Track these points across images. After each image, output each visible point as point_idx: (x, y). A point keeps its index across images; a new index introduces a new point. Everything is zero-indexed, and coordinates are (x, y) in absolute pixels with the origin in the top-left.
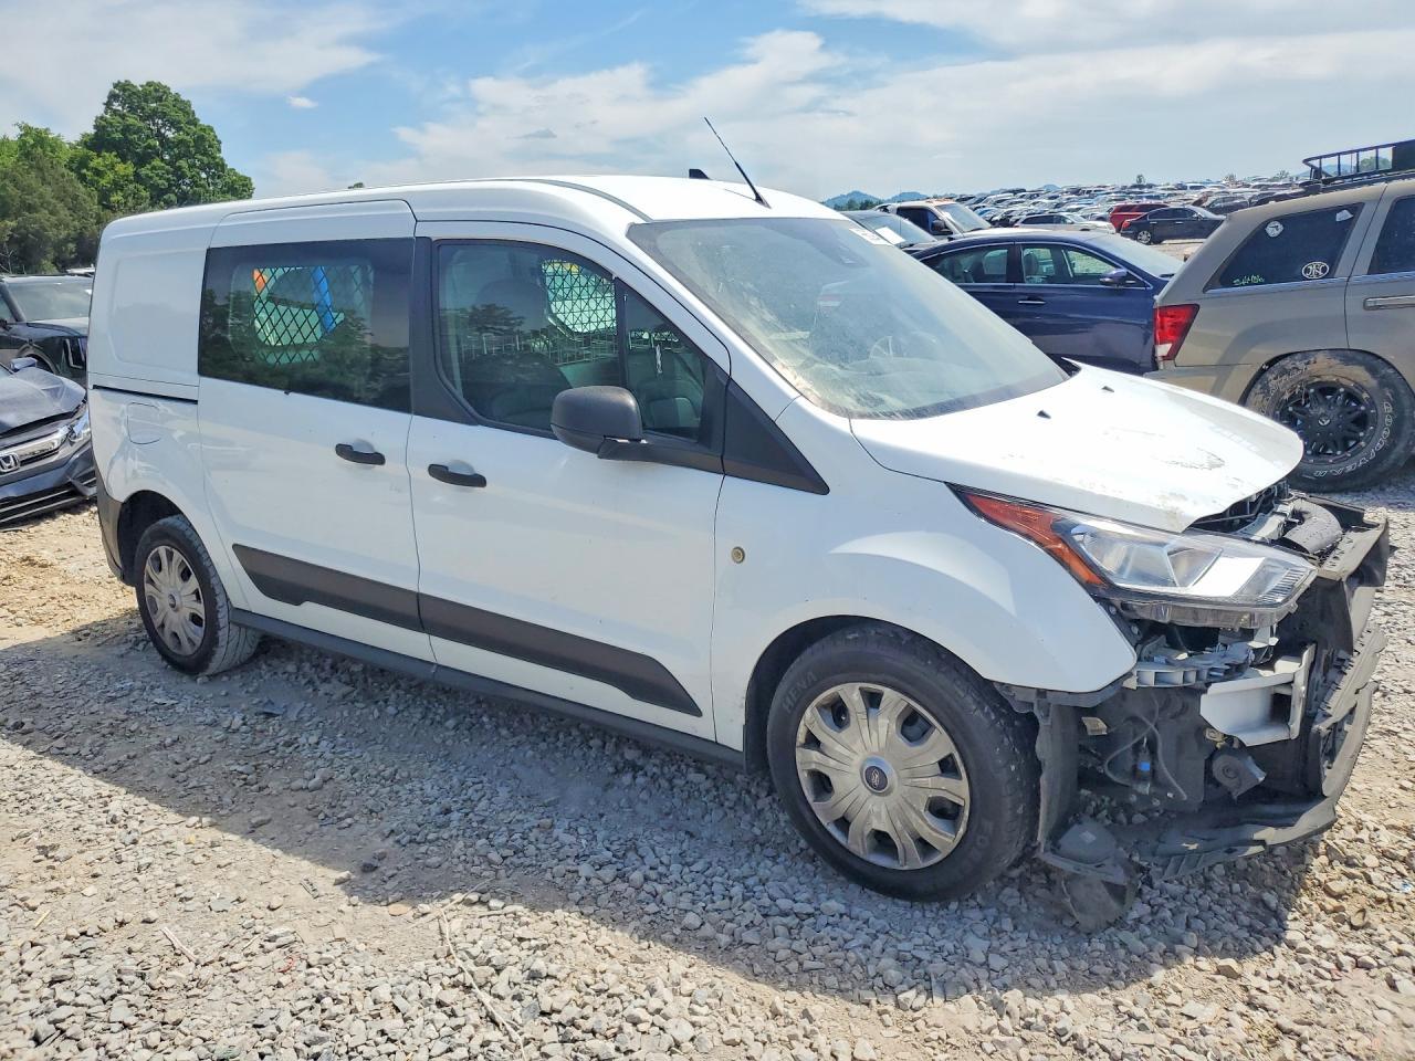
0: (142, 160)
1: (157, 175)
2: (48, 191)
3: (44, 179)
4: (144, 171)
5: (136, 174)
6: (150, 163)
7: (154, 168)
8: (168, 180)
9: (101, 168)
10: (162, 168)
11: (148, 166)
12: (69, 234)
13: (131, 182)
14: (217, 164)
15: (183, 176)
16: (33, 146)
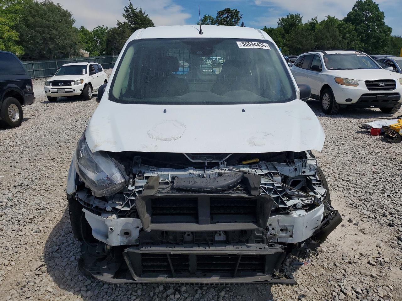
0: (358, 24)
1: (361, 28)
2: (328, 34)
3: (328, 31)
4: (358, 27)
5: (355, 28)
6: (360, 25)
7: (361, 26)
8: (364, 30)
9: (346, 27)
10: (363, 26)
11: (360, 26)
12: (330, 46)
13: (353, 31)
14: (382, 24)
15: (369, 28)
16: (329, 22)
